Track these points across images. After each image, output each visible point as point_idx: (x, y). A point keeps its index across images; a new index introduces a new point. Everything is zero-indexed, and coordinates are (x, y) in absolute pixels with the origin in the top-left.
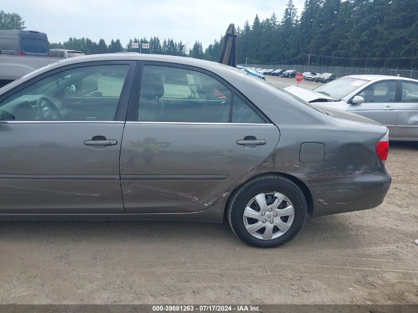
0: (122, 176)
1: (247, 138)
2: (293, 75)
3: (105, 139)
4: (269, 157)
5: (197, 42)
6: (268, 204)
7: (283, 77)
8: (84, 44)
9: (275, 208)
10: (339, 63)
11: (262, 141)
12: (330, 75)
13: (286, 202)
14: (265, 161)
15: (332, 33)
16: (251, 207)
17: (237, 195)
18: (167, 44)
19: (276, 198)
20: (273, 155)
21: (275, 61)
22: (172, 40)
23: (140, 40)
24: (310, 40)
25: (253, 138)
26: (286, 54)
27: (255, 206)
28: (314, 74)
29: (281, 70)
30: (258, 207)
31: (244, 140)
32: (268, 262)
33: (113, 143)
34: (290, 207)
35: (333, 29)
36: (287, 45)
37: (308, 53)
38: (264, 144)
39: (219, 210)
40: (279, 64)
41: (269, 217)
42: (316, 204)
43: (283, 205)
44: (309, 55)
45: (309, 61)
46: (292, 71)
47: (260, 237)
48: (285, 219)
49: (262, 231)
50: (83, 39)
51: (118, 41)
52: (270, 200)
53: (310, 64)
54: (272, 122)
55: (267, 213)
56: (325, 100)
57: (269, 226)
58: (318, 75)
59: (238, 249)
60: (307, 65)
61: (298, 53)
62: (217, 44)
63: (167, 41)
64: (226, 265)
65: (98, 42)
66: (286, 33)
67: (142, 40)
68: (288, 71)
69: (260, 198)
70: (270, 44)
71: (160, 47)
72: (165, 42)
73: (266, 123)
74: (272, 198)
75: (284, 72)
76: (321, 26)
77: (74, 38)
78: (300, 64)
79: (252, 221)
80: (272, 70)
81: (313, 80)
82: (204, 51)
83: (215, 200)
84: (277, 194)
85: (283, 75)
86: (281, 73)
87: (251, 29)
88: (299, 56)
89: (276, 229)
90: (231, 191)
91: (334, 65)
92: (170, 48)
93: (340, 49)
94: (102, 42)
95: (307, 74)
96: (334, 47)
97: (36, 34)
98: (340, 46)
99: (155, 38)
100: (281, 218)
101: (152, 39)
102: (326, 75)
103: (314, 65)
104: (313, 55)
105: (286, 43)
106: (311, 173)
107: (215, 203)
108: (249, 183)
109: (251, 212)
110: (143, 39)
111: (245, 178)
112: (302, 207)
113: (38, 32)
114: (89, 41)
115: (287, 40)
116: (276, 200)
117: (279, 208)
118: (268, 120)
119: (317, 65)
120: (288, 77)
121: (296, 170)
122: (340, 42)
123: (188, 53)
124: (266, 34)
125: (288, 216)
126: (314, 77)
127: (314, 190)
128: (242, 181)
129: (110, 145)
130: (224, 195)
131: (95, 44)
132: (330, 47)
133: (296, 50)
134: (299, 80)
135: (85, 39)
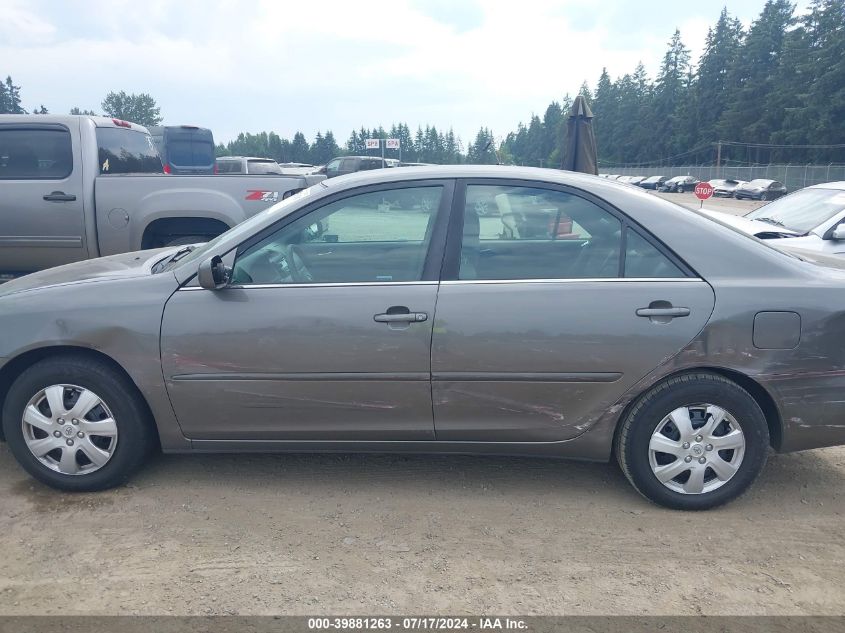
0: (433, 374)
1: (654, 305)
2: (688, 187)
3: (408, 312)
4: (695, 339)
5: (484, 130)
6: (695, 427)
7: (666, 191)
8: (265, 144)
9: (708, 433)
10: (785, 158)
11: (683, 310)
12: (768, 182)
13: (728, 423)
14: (689, 347)
15: (767, 96)
16: (661, 432)
17: (635, 411)
18: (424, 136)
19: (710, 415)
20: (704, 336)
21: (647, 160)
22: (434, 129)
23: (372, 131)
24: (719, 113)
25: (665, 304)
26: (669, 143)
27: (671, 431)
28: (732, 182)
29: (660, 177)
30: (676, 433)
31: (650, 307)
32: (699, 534)
33: (420, 318)
34: (736, 433)
35: (770, 86)
36: (671, 126)
37: (716, 139)
38: (687, 314)
39: (604, 437)
40: (654, 166)
41: (697, 450)
42: (786, 427)
43: (723, 429)
44: (719, 145)
45: (719, 156)
46: (684, 178)
47: (679, 489)
48: (727, 455)
49: (683, 477)
50: (264, 134)
51: (330, 136)
52: (699, 420)
53: (723, 163)
54: (699, 276)
55: (694, 444)
56: (775, 235)
57: (698, 469)
58: (742, 185)
59: (638, 511)
60: (715, 163)
61: (694, 142)
62: (523, 131)
63: (424, 130)
64: (621, 536)
65: (291, 140)
66: (667, 102)
67: (375, 131)
68: (675, 180)
69: (680, 417)
70: (635, 124)
71: (411, 143)
72: (420, 134)
73: (688, 276)
74: (702, 415)
75: (667, 182)
76: (744, 83)
77: (248, 134)
78: (700, 164)
79: (665, 458)
80: (642, 178)
81: (730, 195)
82: (497, 147)
83: (596, 418)
84: (710, 409)
85: (664, 188)
86: (660, 184)
87: (593, 98)
88: (697, 147)
89: (710, 474)
90: (627, 402)
91: (775, 162)
92: (430, 144)
93: (787, 128)
94: (299, 138)
95: (718, 184)
96: (775, 124)
97: (193, 131)
98: (787, 121)
99: (400, 127)
100: (720, 452)
101: (394, 129)
102: (761, 185)
103: (731, 164)
104: (728, 143)
105: (669, 121)
106: (775, 367)
107: (597, 424)
108: (659, 389)
109: (663, 442)
110: (378, 129)
111: (654, 379)
112: (759, 432)
113: (197, 128)
114: (275, 138)
115: (671, 116)
116: (710, 419)
117: (715, 434)
118: (691, 272)
119: (737, 164)
120: (675, 190)
121: (747, 362)
122: (787, 113)
123: (465, 152)
124: (624, 106)
125: (733, 450)
126: (731, 189)
127: (783, 400)
128: (647, 384)
129: (416, 321)
130: (613, 410)
131: (286, 142)
132: (764, 124)
133: (689, 135)
134: (702, 197)
135: (268, 134)
